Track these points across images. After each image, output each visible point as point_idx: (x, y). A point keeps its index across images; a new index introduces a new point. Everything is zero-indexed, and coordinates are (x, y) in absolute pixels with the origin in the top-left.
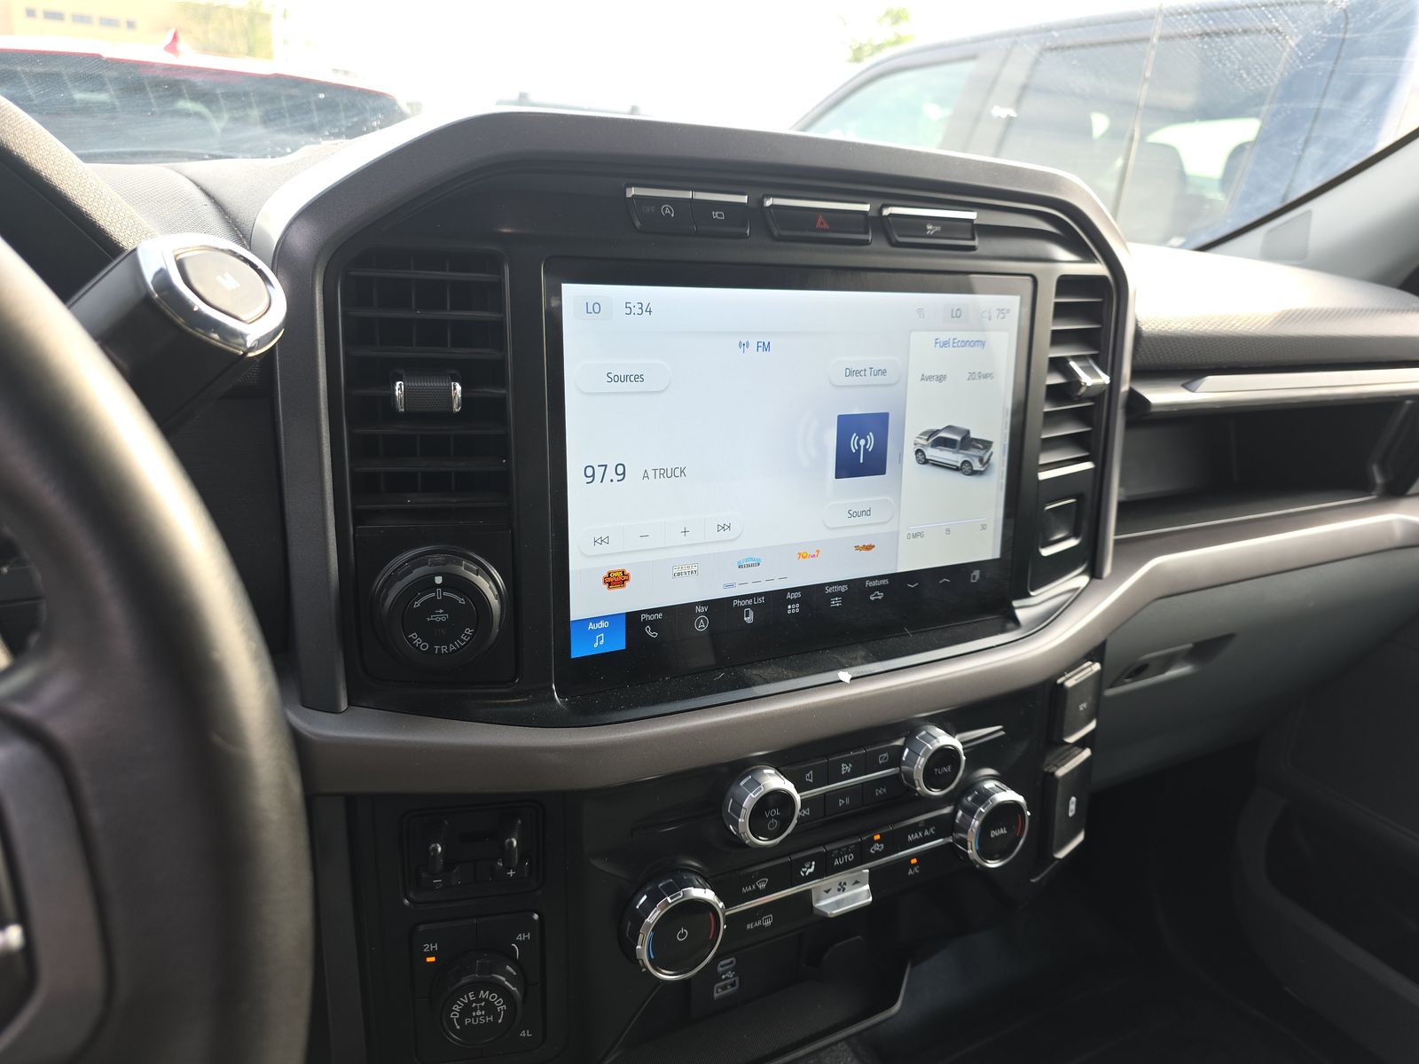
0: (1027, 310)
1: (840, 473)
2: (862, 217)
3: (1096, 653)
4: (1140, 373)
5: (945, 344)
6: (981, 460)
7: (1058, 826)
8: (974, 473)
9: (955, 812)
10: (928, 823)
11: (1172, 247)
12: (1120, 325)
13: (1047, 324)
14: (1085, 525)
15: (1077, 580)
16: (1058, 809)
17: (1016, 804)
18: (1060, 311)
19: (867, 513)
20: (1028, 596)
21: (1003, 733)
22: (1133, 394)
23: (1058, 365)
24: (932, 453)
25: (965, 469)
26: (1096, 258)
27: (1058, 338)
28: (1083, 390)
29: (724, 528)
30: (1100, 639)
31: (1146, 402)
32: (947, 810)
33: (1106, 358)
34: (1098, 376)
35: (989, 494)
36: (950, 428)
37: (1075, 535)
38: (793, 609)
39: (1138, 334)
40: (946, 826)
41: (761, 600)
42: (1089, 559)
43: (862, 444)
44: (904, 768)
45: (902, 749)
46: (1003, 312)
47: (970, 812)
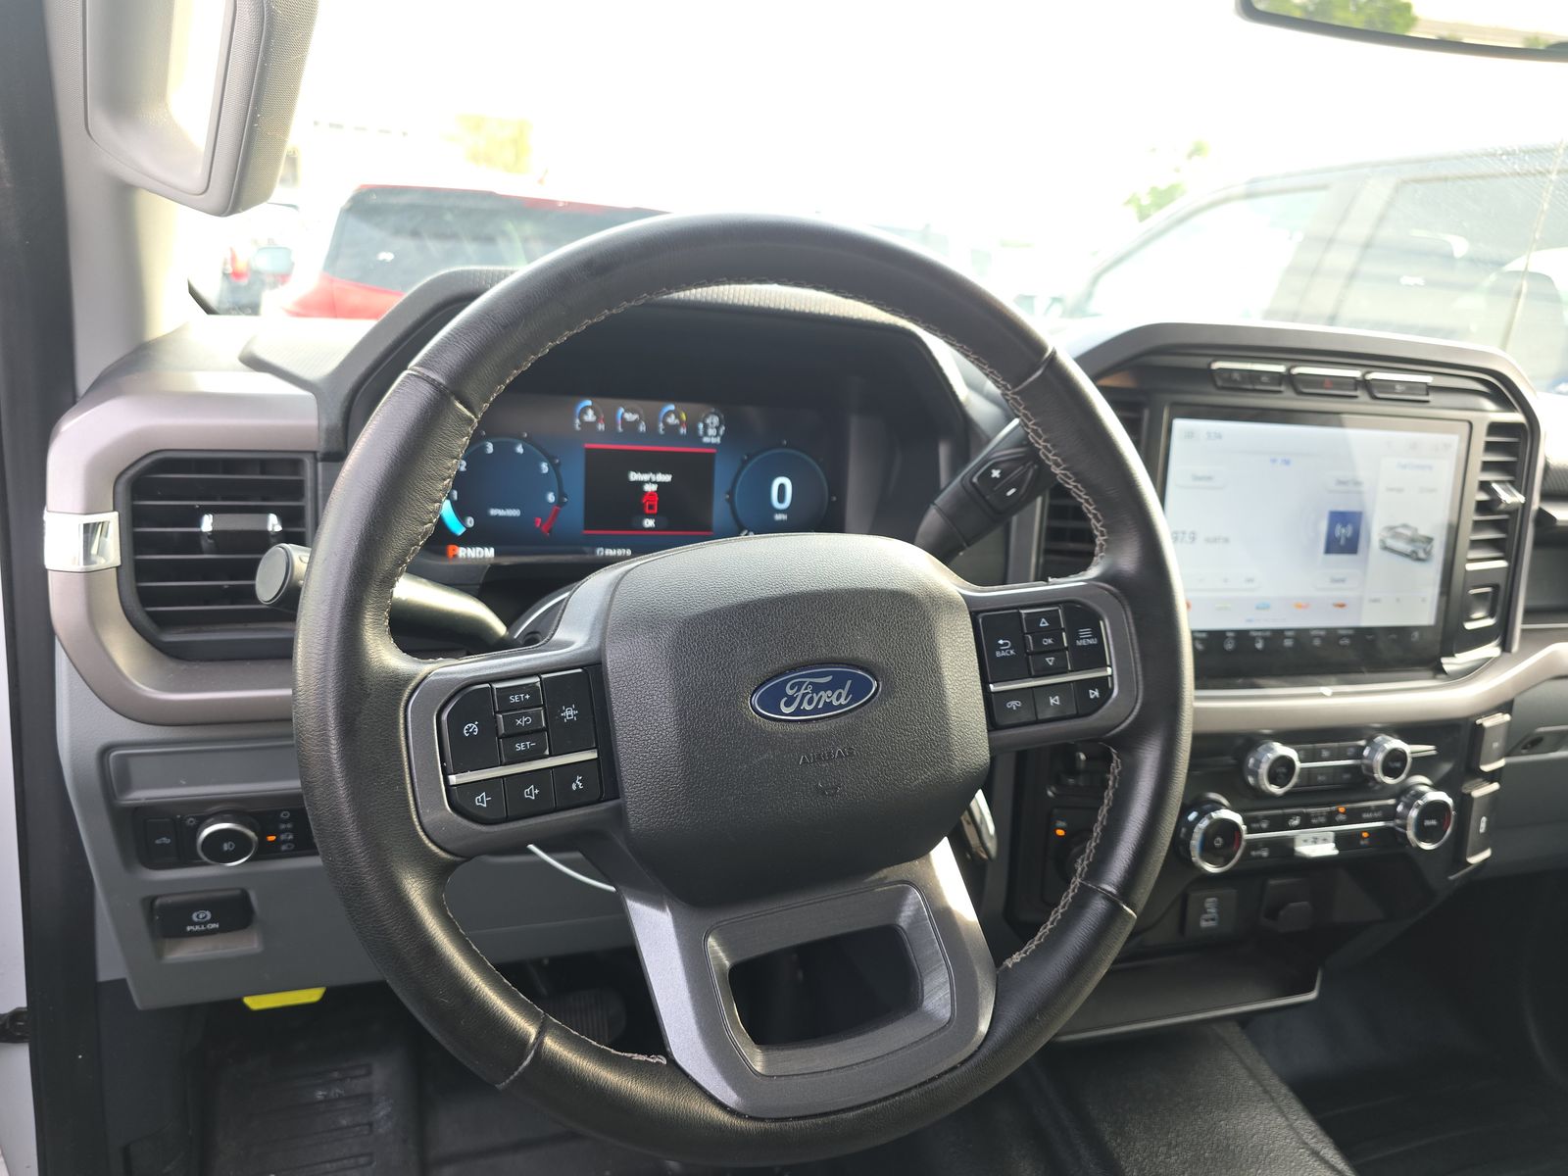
0: (1464, 445)
1: (1329, 550)
2: (1352, 380)
3: (1507, 707)
4: (1546, 496)
5: (1404, 467)
6: (1425, 550)
7: (1472, 838)
8: (1419, 559)
9: (1396, 806)
10: (1378, 808)
11: (1560, 393)
12: (1533, 460)
13: (1479, 456)
14: (1499, 609)
15: (1491, 650)
16: (1473, 823)
17: (1445, 804)
18: (1490, 447)
19: (1343, 581)
20: (1453, 656)
21: (1434, 753)
22: (1541, 512)
23: (1485, 486)
24: (1391, 543)
25: (1413, 556)
26: (1515, 408)
27: (1487, 466)
28: (1502, 507)
29: (1250, 580)
30: (1510, 697)
31: (1552, 519)
32: (1391, 802)
33: (1522, 483)
34: (1514, 496)
35: (1430, 575)
36: (1405, 526)
37: (1491, 615)
38: (1288, 643)
39: (1547, 468)
40: (1389, 814)
41: (1268, 634)
42: (1502, 634)
43: (1342, 532)
44: (1366, 761)
45: (1363, 748)
46: (1447, 446)
47: (1408, 807)
